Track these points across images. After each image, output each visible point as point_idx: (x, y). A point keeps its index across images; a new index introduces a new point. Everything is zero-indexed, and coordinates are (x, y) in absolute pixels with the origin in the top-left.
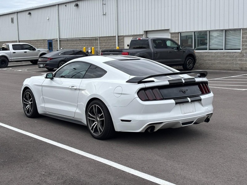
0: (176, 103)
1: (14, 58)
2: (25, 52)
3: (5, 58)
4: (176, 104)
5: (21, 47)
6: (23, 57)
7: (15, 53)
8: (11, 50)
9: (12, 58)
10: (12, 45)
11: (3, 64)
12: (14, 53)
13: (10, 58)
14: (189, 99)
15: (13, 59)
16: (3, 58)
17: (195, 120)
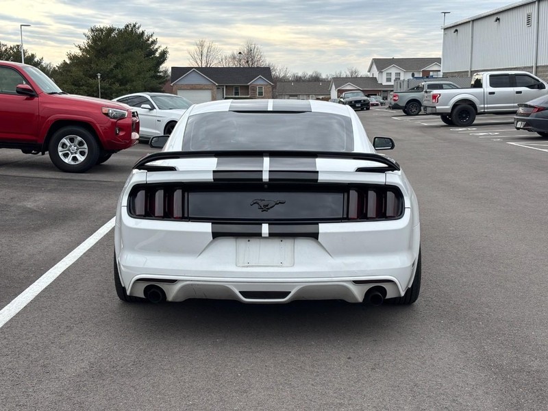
0: (216, 235)
1: (489, 106)
2: (518, 92)
3: (470, 104)
4: (213, 238)
5: (511, 81)
6: (512, 105)
7: (493, 93)
8: (487, 88)
9: (486, 106)
10: (491, 76)
11: (465, 118)
12: (491, 93)
13: (480, 106)
14: (265, 229)
15: (488, 108)
16: (464, 105)
17: (294, 288)
